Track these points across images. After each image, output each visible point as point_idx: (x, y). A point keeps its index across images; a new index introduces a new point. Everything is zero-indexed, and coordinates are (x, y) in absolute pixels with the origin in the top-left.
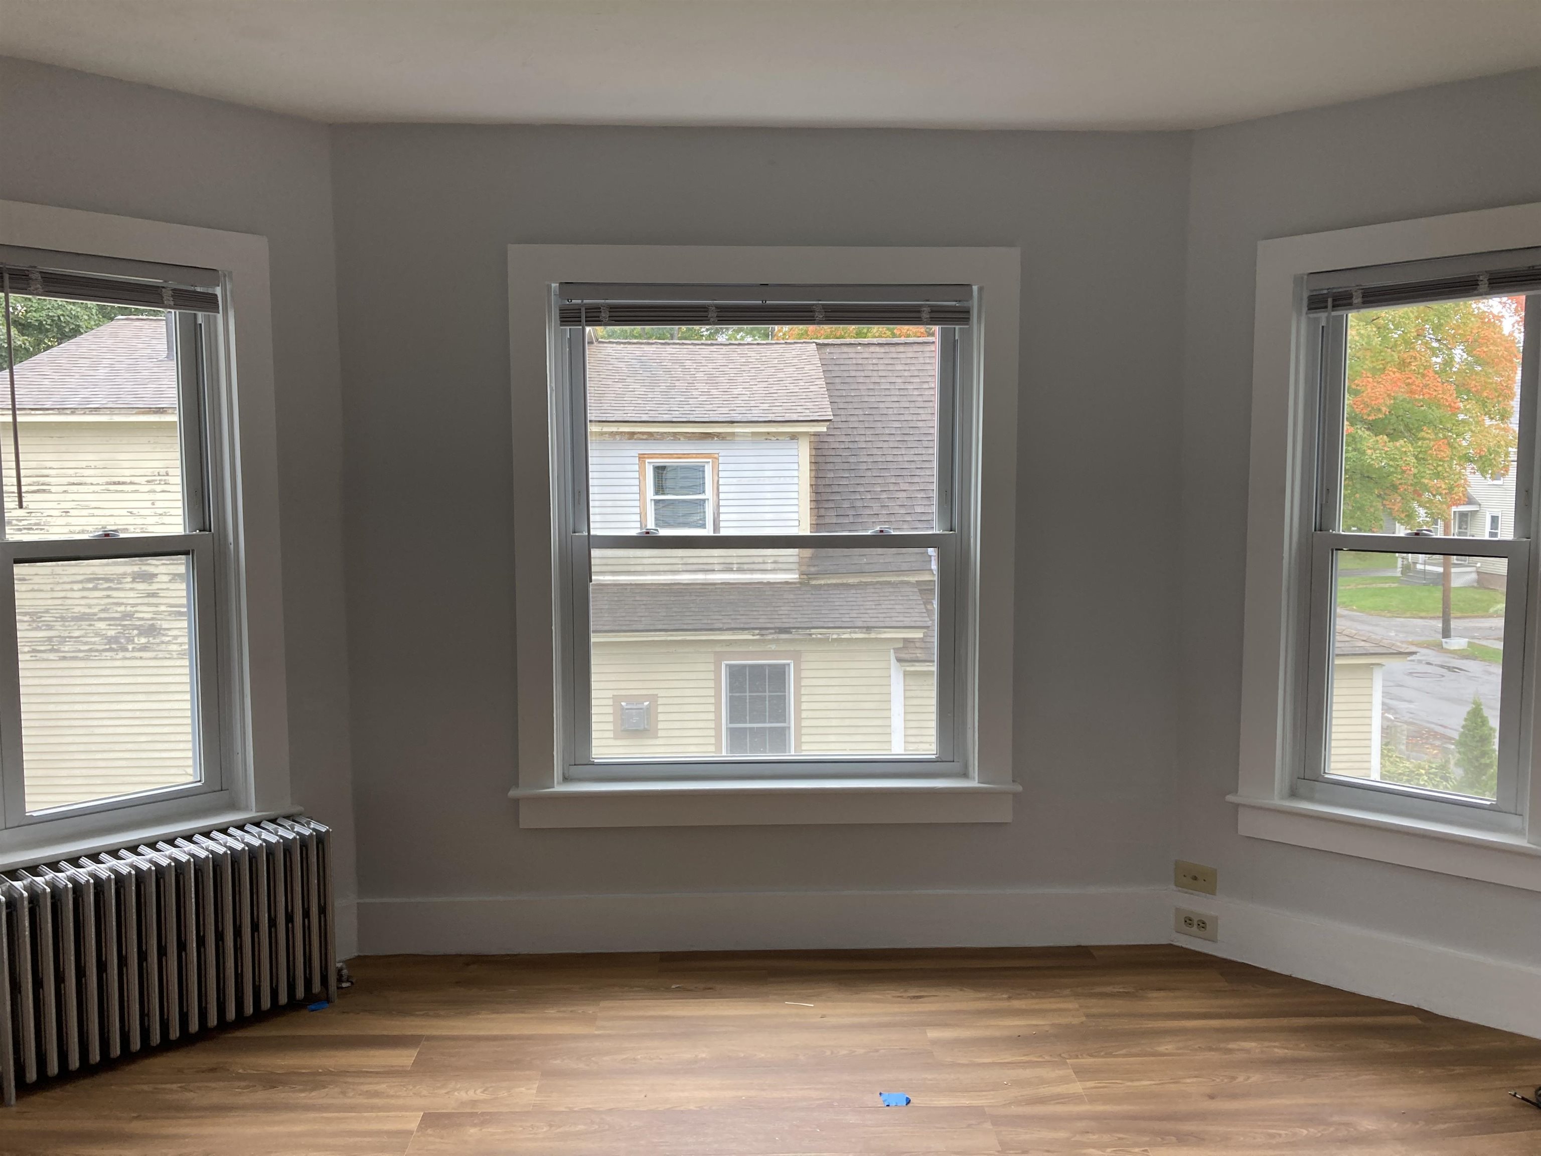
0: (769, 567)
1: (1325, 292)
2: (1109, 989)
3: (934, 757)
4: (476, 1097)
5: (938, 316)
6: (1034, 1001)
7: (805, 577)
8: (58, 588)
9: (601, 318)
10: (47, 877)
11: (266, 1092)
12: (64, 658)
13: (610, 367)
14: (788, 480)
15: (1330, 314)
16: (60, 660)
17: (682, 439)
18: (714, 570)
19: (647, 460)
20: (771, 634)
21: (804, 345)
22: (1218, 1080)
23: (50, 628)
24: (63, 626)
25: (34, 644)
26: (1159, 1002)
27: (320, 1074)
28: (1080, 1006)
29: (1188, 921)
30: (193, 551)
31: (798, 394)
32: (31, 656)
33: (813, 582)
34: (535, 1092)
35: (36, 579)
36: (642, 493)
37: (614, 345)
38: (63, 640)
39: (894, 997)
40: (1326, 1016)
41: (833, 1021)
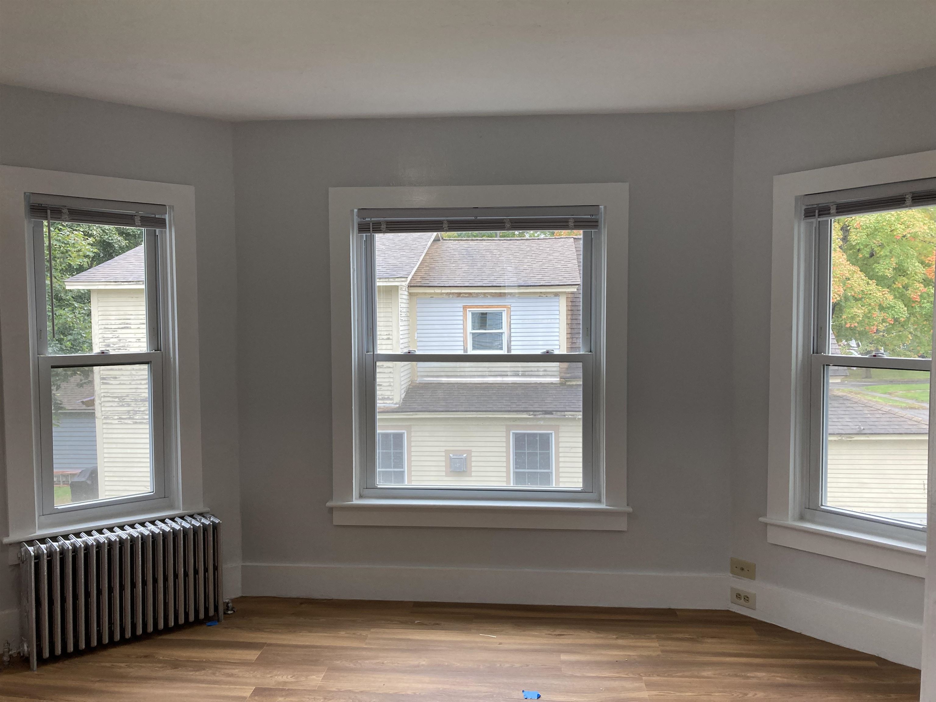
0: (541, 373)
1: (816, 206)
2: (680, 636)
3: (580, 489)
4: (287, 680)
5: (578, 224)
6: (631, 641)
7: (564, 380)
8: (134, 383)
9: (381, 229)
10: (60, 543)
11: (173, 670)
12: (136, 423)
13: (448, 254)
14: (553, 321)
15: (817, 220)
16: (134, 424)
17: (489, 296)
18: (508, 375)
19: (468, 309)
20: (540, 414)
21: (566, 239)
22: (735, 695)
23: (129, 405)
24: (136, 404)
25: (120, 414)
26: (710, 645)
27: (202, 662)
28: (659, 645)
29: (738, 596)
30: (151, 362)
31: (560, 269)
32: (119, 422)
33: (568, 383)
34: (321, 679)
35: (122, 378)
36: (465, 329)
37: (452, 241)
38: (136, 412)
39: (546, 634)
40: (816, 659)
41: (506, 646)
